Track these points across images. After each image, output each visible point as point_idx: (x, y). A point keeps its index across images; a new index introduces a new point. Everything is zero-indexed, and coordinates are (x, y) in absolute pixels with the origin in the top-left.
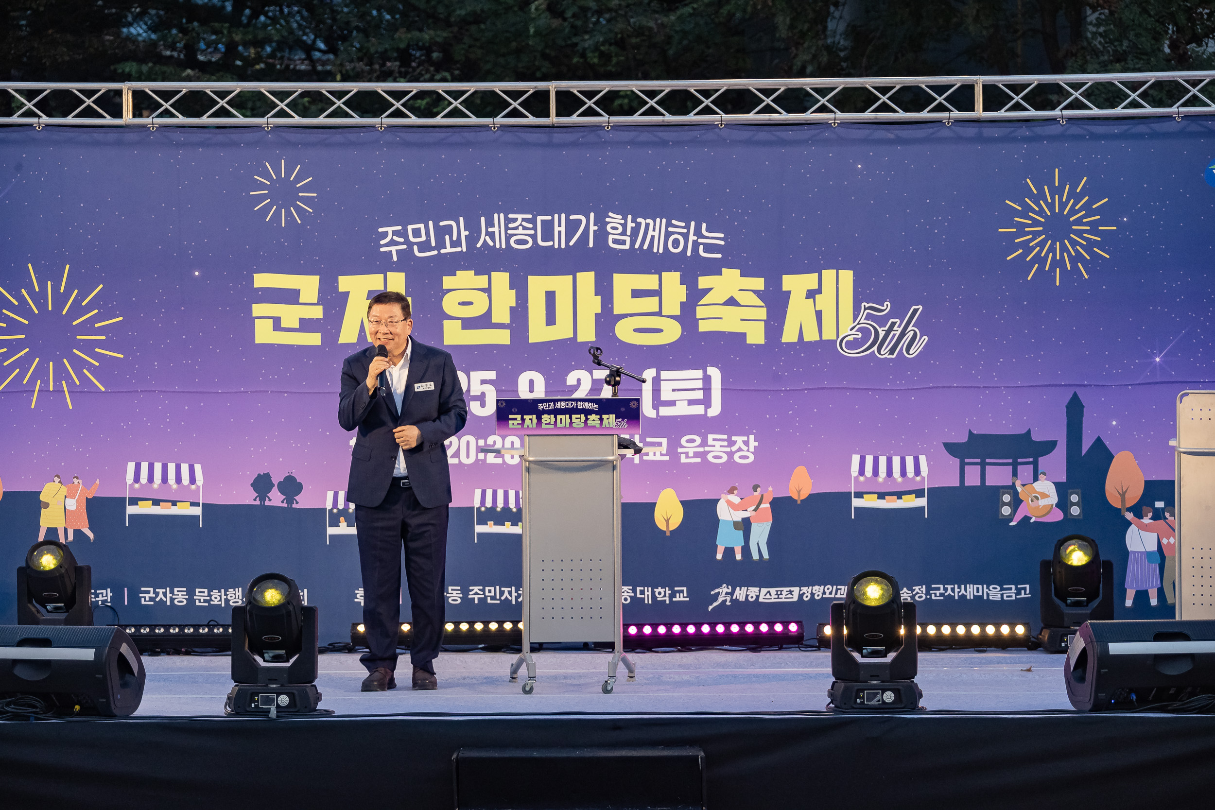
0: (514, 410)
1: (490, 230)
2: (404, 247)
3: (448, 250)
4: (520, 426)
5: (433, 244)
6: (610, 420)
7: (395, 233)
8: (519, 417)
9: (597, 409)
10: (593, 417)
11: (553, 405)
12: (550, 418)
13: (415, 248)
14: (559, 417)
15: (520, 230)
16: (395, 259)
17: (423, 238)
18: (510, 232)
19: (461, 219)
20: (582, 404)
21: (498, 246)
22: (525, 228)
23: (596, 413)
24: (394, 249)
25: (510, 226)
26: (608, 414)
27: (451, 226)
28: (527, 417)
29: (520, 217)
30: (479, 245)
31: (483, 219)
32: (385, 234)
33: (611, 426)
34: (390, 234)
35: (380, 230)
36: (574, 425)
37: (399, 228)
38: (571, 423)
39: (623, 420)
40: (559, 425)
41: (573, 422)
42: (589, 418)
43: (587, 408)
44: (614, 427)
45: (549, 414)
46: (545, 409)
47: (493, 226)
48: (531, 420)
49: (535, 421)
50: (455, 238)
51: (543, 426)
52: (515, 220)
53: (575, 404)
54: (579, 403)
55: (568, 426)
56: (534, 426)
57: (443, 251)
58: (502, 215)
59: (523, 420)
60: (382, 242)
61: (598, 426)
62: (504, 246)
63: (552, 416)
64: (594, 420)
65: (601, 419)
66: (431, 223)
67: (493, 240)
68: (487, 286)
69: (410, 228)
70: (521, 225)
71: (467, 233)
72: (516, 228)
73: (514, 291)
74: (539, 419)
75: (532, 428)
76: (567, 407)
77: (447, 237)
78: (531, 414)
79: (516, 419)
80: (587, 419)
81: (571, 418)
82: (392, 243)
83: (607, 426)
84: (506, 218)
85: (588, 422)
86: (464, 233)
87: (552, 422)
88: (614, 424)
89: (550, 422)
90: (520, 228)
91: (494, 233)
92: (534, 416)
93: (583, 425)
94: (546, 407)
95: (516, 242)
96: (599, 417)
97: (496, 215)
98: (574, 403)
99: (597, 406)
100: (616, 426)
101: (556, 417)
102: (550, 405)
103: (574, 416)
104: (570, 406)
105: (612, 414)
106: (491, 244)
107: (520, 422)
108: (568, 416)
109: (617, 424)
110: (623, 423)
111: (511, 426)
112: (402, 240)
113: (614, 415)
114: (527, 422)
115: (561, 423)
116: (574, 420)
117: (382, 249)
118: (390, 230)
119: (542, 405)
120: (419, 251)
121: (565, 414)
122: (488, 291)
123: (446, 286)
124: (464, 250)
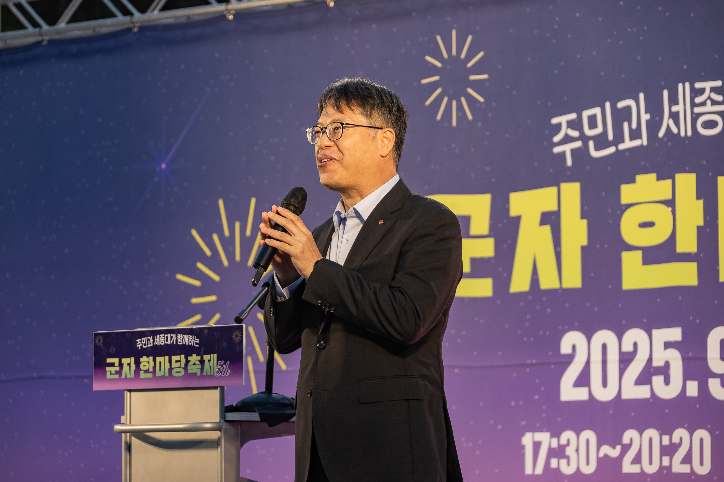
0: (112, 350)
1: (674, 109)
2: (578, 144)
3: (628, 144)
4: (117, 376)
5: (611, 137)
6: (211, 362)
7: (571, 124)
8: (116, 361)
9: (198, 346)
10: (194, 358)
11: (152, 341)
12: (148, 362)
13: (591, 144)
14: (158, 359)
15: (709, 107)
16: (569, 163)
17: (599, 130)
18: (697, 110)
19: (642, 96)
20: (182, 337)
21: (683, 134)
22: (714, 103)
23: (197, 351)
24: (567, 148)
25: (698, 100)
26: (210, 354)
27: (629, 108)
28: (125, 361)
29: (707, 85)
30: (661, 134)
31: (665, 93)
32: (558, 126)
33: (212, 374)
34: (564, 126)
35: (555, 121)
36: (174, 372)
37: (573, 116)
38: (171, 369)
39: (225, 364)
40: (158, 374)
41: (173, 367)
42: (190, 361)
43: (187, 344)
44: (216, 375)
45: (148, 357)
46: (144, 347)
47: (677, 103)
48: (129, 364)
49: (133, 367)
50: (634, 126)
51: (142, 375)
52: (702, 91)
53: (175, 338)
54: (179, 336)
55: (167, 375)
56: (133, 376)
57: (621, 147)
58: (687, 85)
59: (121, 365)
60: (557, 139)
61: (199, 374)
62: (689, 133)
63: (151, 358)
64: (194, 364)
65: (202, 362)
66: (608, 105)
67: (677, 124)
68: (669, 197)
69: (586, 114)
70: (709, 98)
71: (648, 116)
72: (703, 104)
73: (701, 202)
74: (138, 363)
75: (131, 379)
76: (166, 343)
77: (626, 125)
78: (129, 357)
79: (112, 365)
80: (187, 362)
81: (170, 361)
82: (567, 139)
83: (209, 374)
84: (692, 89)
85: (189, 367)
86: (645, 117)
87: (151, 370)
88: (216, 370)
89: (148, 369)
90: (709, 102)
91: (677, 113)
92: (133, 359)
93: (183, 372)
94: (145, 345)
95: (703, 125)
96: (199, 358)
97: (680, 86)
98: (174, 336)
99: (197, 341)
100: (218, 372)
101: (154, 360)
102: (149, 339)
103: (174, 358)
104: (169, 342)
105: (214, 353)
106: (675, 130)
107: (118, 369)
108: (167, 357)
109: (219, 369)
110: (225, 368)
111: (109, 376)
112: (575, 134)
113: (216, 355)
114: (126, 368)
115: (160, 370)
116: (174, 365)
117: (557, 150)
118: (563, 120)
119: (141, 341)
120: (597, 149)
121: (164, 356)
122: (671, 203)
123: (625, 200)
124: (645, 143)
